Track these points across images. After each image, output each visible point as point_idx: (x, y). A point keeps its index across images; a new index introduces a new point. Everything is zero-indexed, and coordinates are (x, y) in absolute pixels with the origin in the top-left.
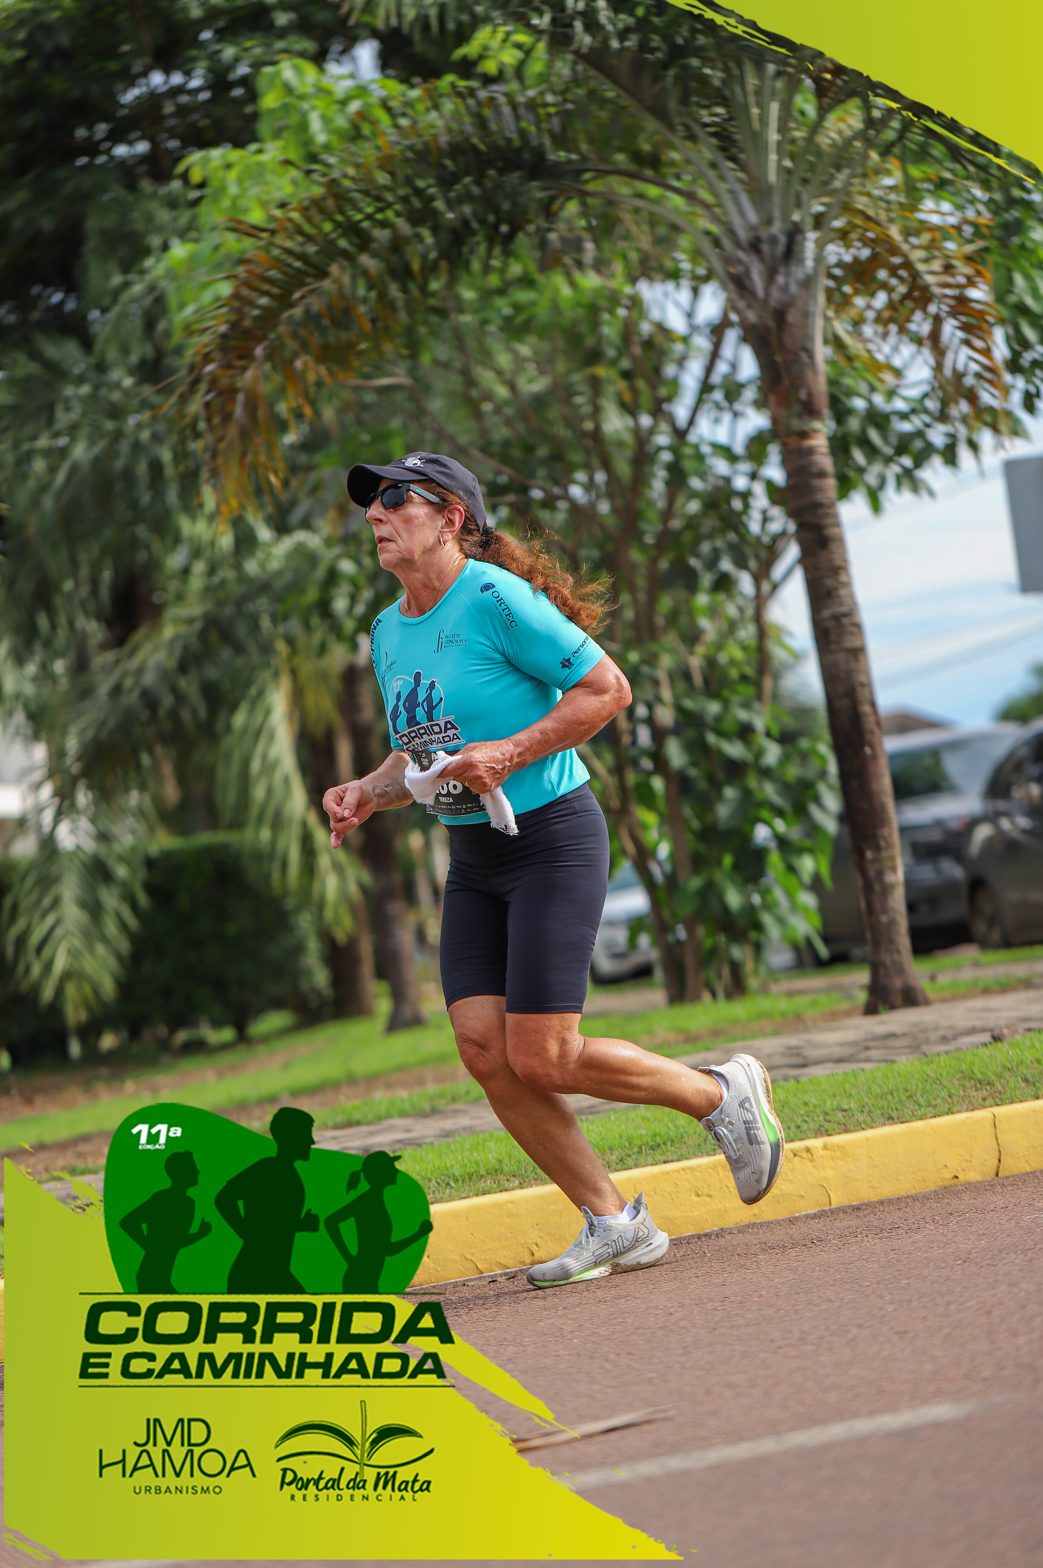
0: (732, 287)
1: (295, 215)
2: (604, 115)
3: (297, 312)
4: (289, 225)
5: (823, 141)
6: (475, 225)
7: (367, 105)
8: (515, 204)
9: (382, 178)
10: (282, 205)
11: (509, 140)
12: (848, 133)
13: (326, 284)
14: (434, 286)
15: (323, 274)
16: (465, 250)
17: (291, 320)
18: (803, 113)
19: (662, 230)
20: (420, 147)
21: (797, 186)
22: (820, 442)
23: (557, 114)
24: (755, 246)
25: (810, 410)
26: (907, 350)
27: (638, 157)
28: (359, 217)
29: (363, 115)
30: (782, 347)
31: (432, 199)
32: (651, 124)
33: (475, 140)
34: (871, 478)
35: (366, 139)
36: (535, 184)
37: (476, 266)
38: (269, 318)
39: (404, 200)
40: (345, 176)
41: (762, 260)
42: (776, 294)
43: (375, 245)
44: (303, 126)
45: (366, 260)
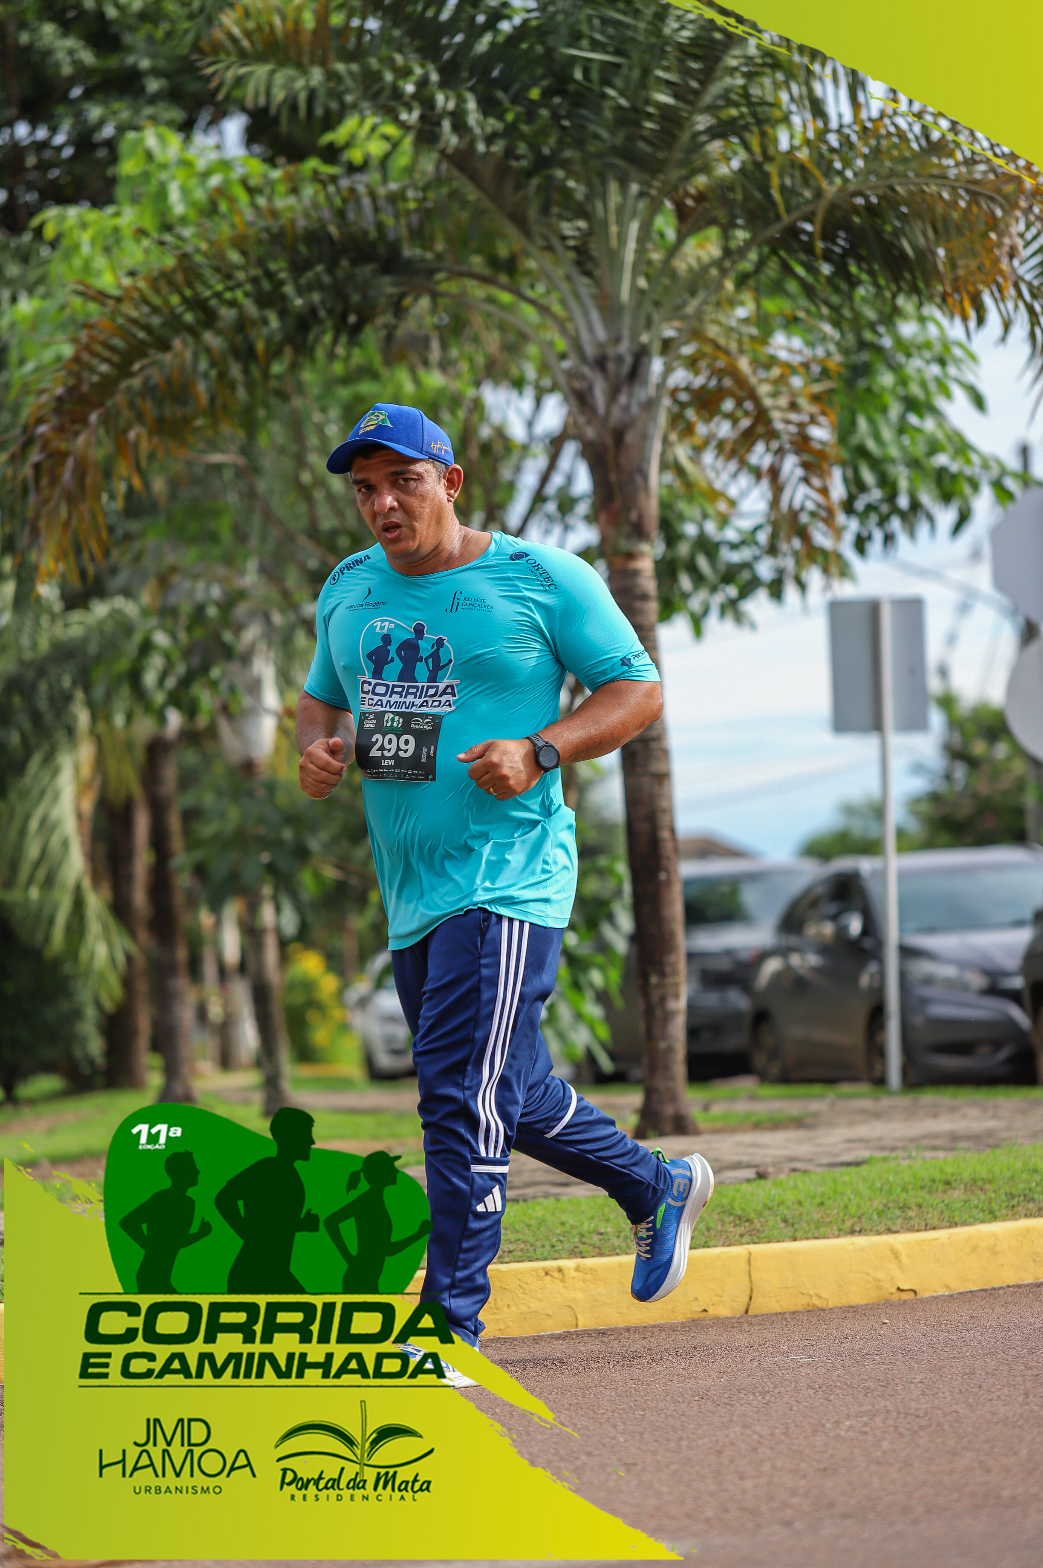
0: (573, 401)
1: (142, 284)
2: (465, 215)
3: (136, 382)
4: (136, 295)
5: (681, 265)
6: (322, 313)
7: (226, 182)
8: (365, 297)
9: (235, 257)
10: (132, 274)
11: (365, 233)
12: (705, 258)
13: (168, 358)
14: (277, 368)
15: (165, 346)
16: (311, 337)
17: (129, 389)
18: (662, 235)
19: (512, 338)
20: (275, 229)
21: (648, 307)
22: (646, 565)
23: (416, 210)
24: (601, 363)
25: (639, 532)
26: (744, 480)
27: (494, 262)
28: (207, 293)
29: (221, 191)
30: (618, 466)
31: (281, 283)
32: (510, 230)
33: (333, 230)
34: (695, 604)
35: (223, 217)
36: (386, 279)
37: (320, 353)
38: (107, 385)
39: (255, 281)
40: (198, 251)
41: (606, 377)
42: (616, 414)
43: (220, 324)
44: (162, 194)
45: (210, 338)
